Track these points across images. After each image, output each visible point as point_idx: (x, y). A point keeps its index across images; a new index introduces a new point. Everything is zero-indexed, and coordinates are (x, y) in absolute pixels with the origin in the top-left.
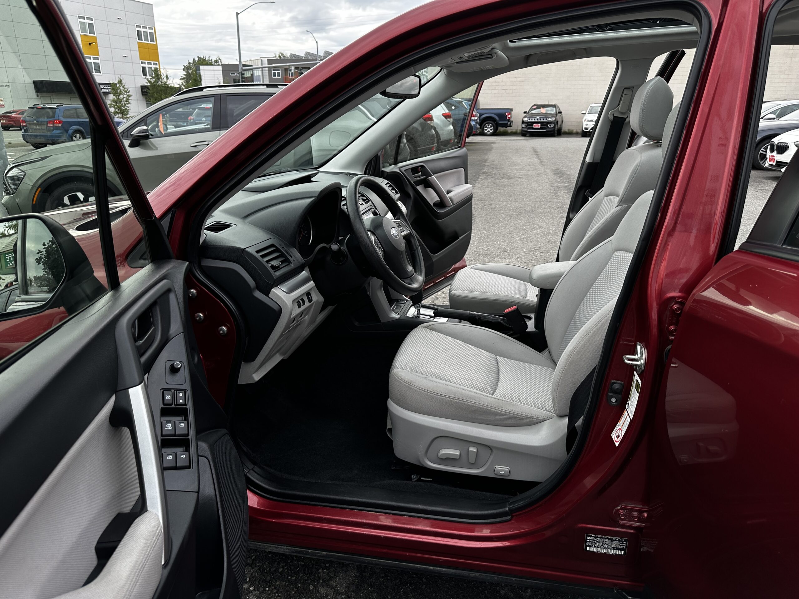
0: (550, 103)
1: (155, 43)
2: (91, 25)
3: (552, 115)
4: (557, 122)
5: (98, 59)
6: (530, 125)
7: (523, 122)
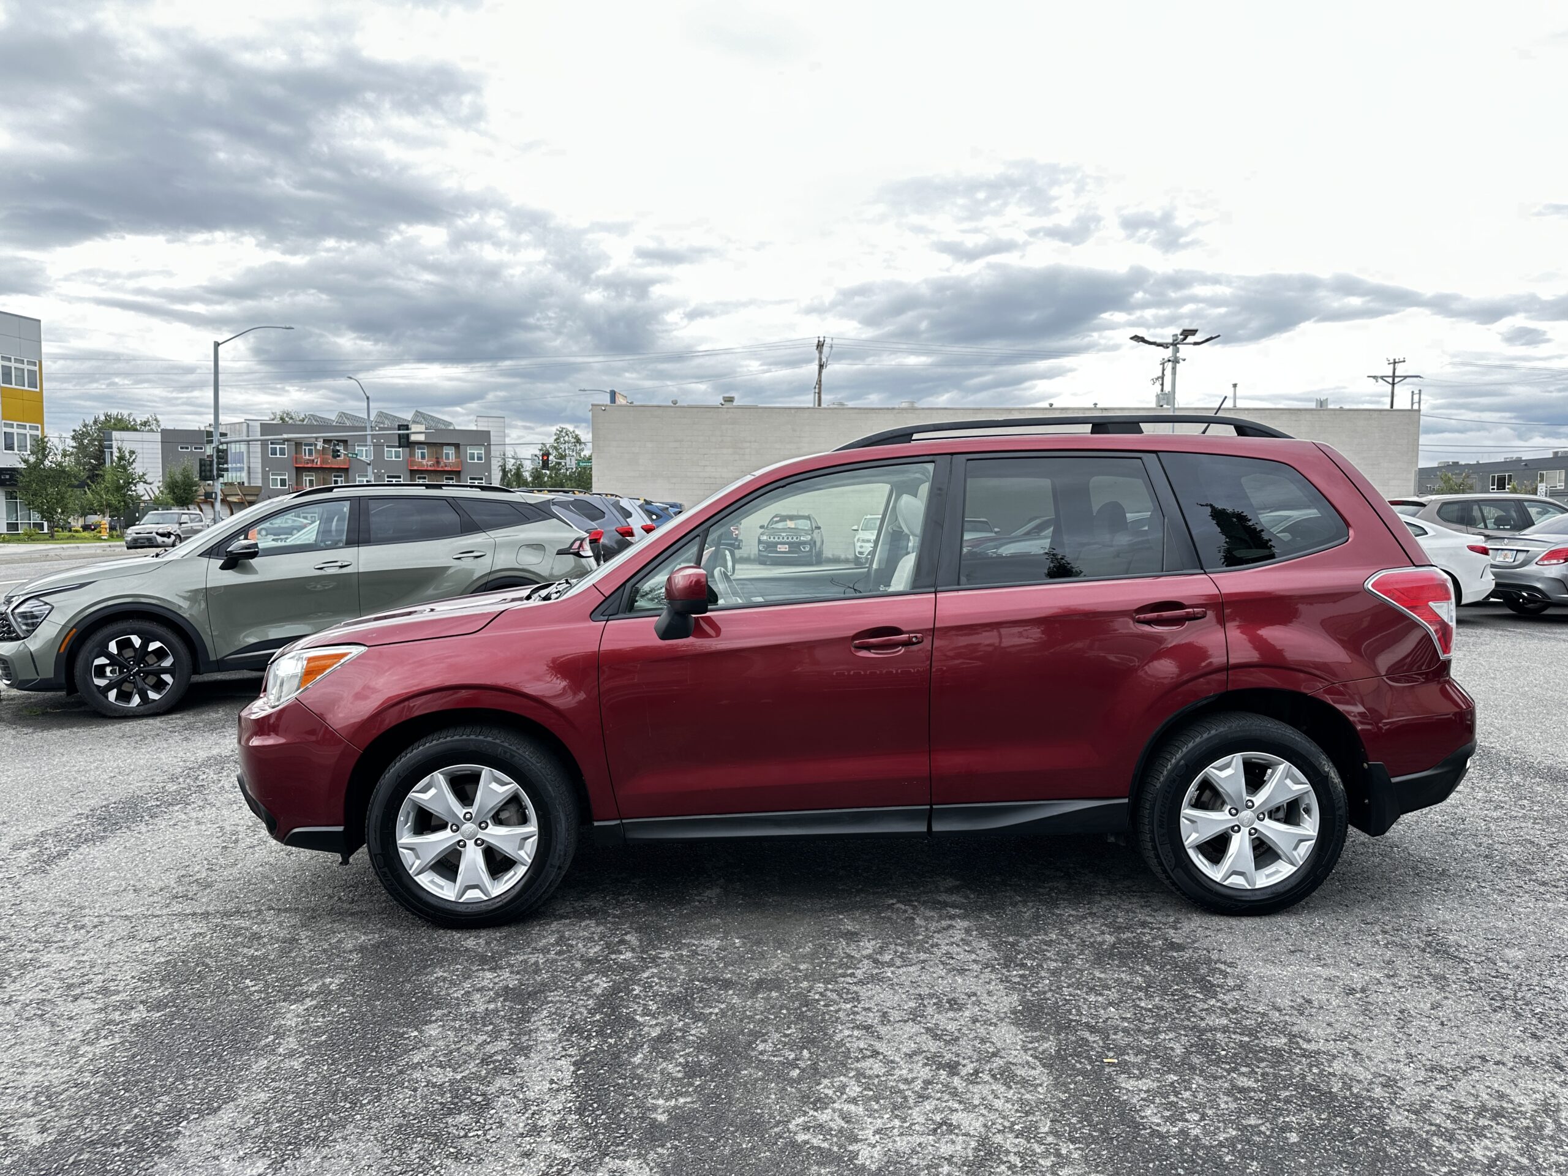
0: (801, 513)
1: (38, 390)
3: (806, 532)
4: (815, 542)
6: (771, 546)
7: (760, 542)
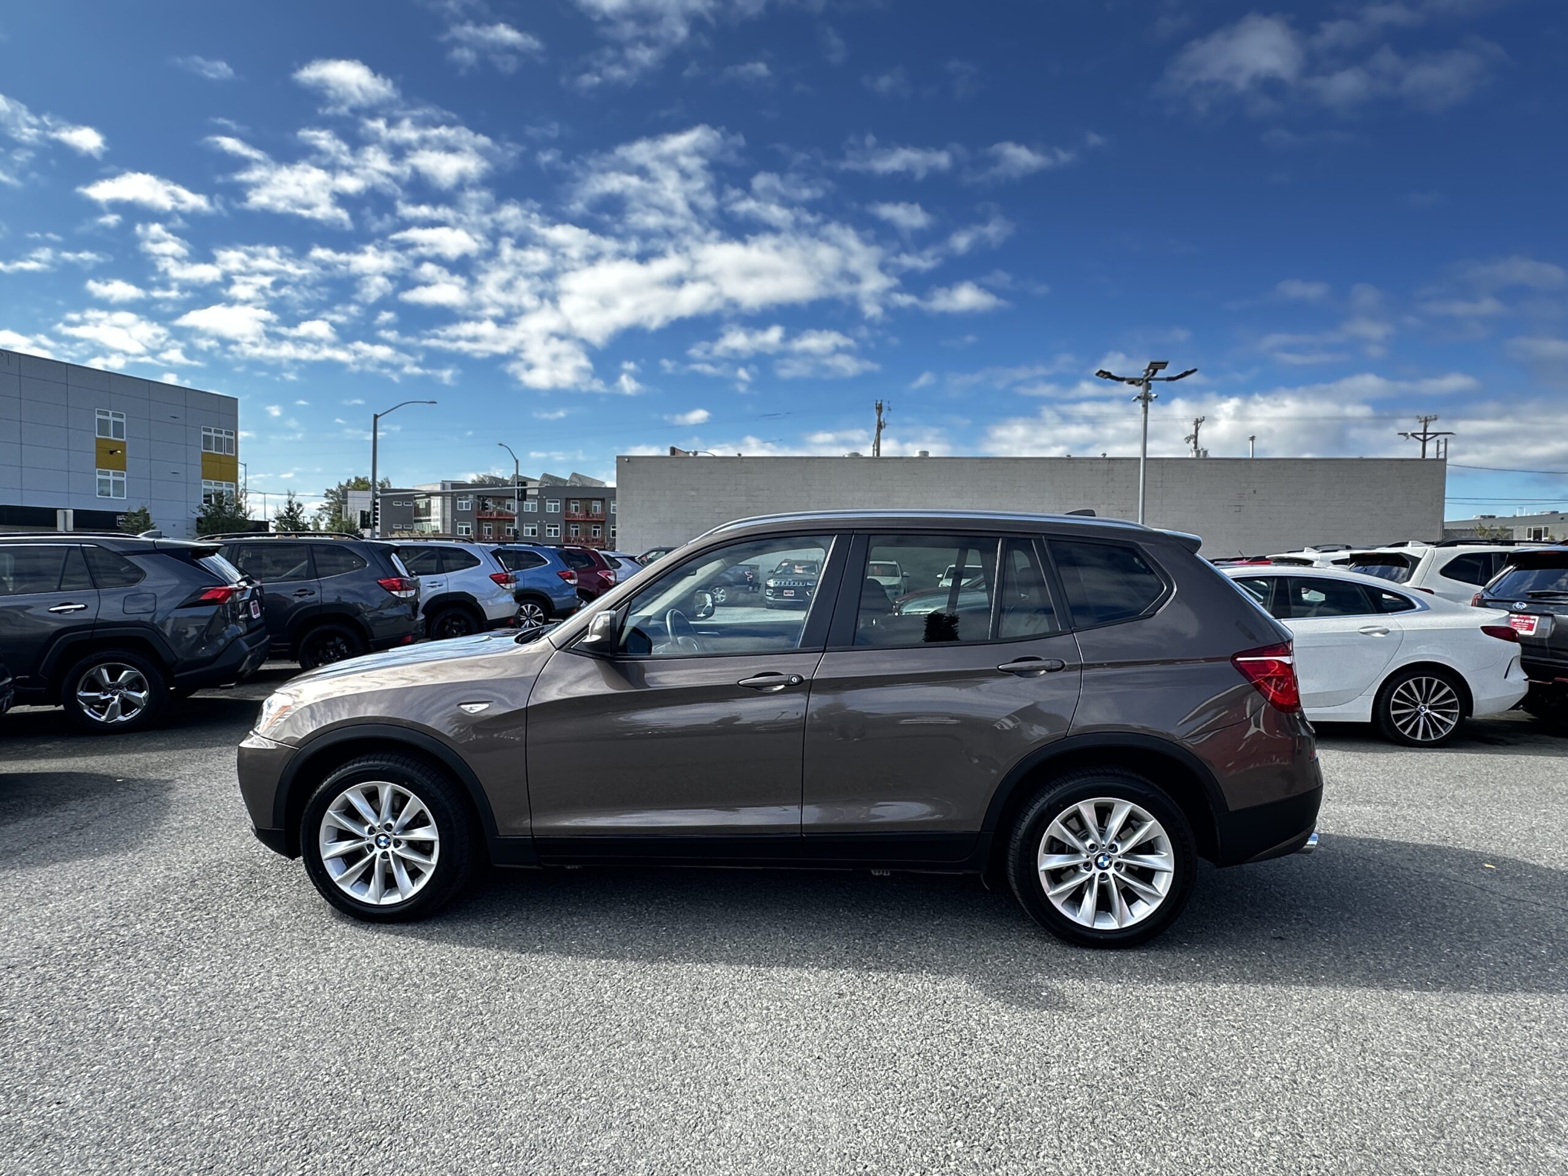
1: (234, 455)
2: (118, 426)
5: (123, 475)
